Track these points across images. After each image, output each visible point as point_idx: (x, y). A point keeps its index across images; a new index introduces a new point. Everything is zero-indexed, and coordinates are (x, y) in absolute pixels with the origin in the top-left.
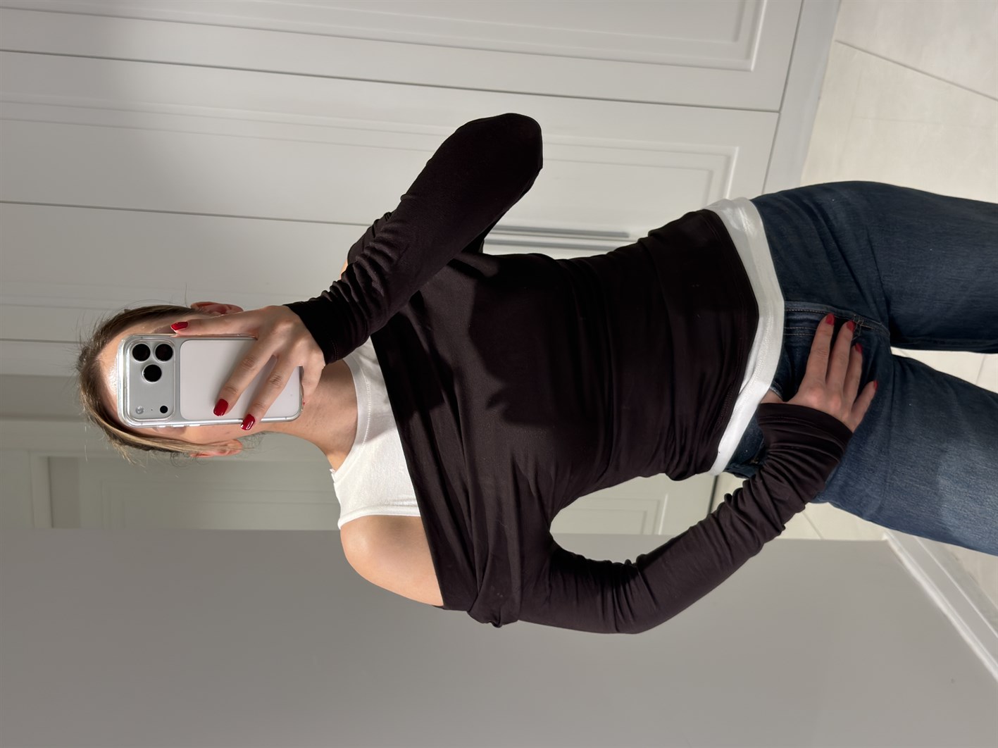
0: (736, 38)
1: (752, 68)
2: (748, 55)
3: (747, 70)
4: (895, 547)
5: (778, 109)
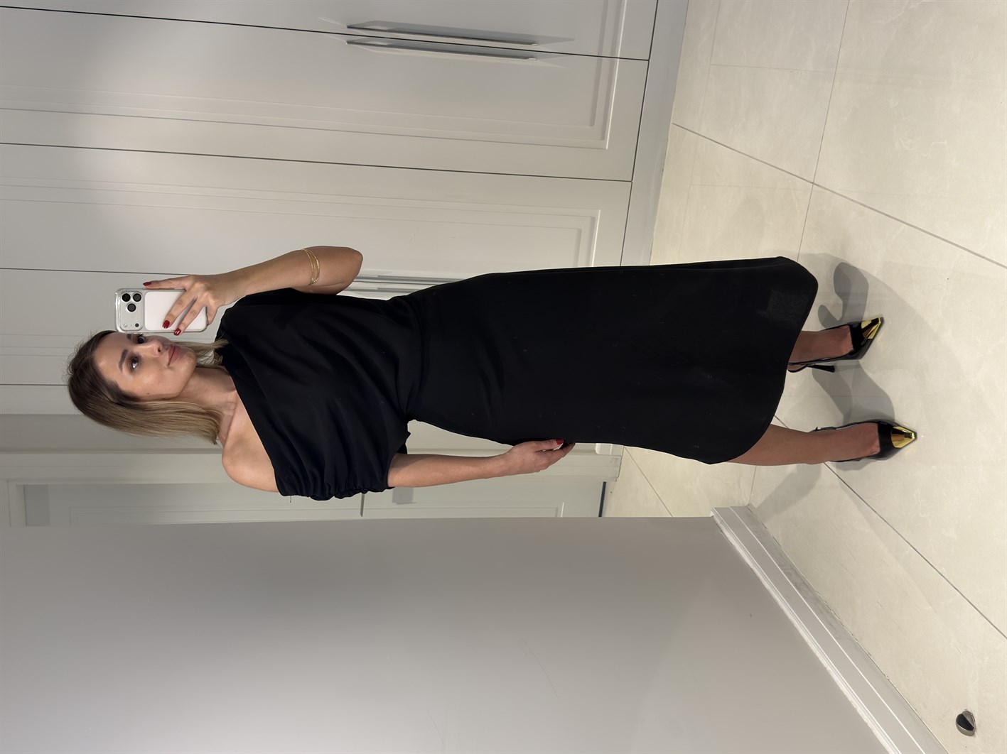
0: (592, 123)
1: (607, 148)
2: (603, 138)
3: (604, 149)
4: (718, 521)
5: (630, 180)
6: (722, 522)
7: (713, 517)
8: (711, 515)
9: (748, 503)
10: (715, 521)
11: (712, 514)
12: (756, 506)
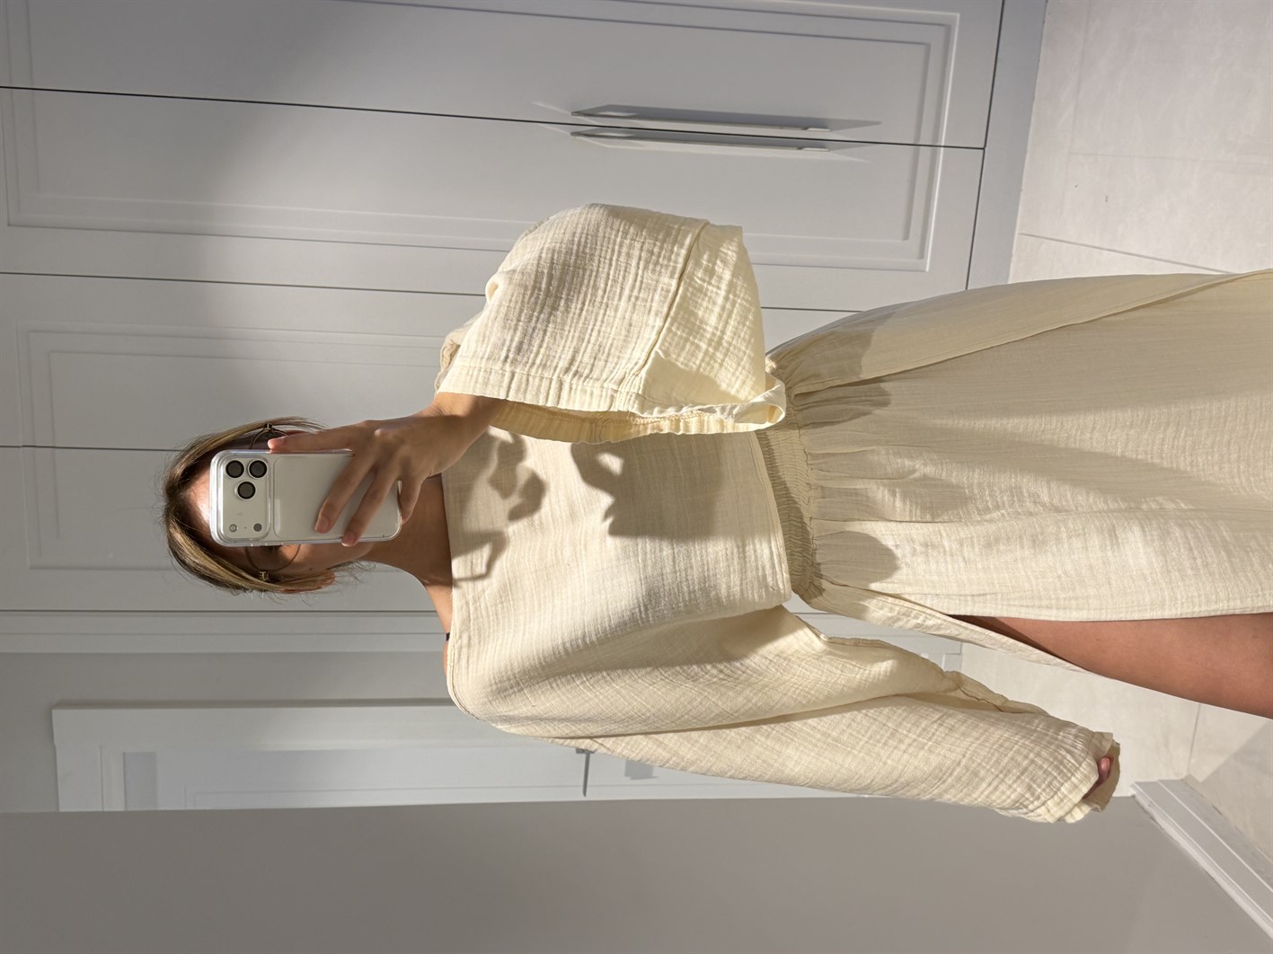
0: (906, 237)
1: (927, 270)
2: (922, 255)
3: (924, 271)
4: (1145, 803)
6: (1151, 805)
7: (1133, 797)
8: (1129, 794)
9: (1184, 774)
10: (1138, 803)
11: (1134, 792)
12: (1200, 778)
